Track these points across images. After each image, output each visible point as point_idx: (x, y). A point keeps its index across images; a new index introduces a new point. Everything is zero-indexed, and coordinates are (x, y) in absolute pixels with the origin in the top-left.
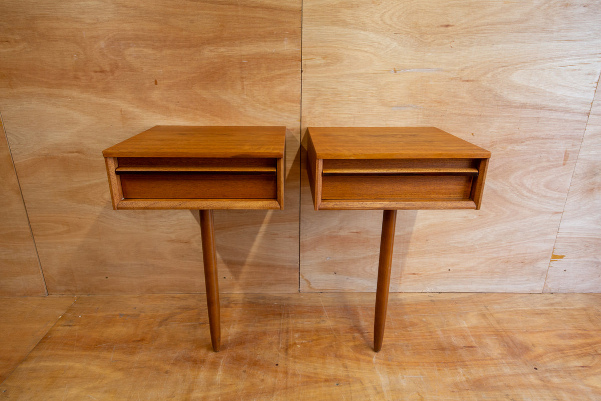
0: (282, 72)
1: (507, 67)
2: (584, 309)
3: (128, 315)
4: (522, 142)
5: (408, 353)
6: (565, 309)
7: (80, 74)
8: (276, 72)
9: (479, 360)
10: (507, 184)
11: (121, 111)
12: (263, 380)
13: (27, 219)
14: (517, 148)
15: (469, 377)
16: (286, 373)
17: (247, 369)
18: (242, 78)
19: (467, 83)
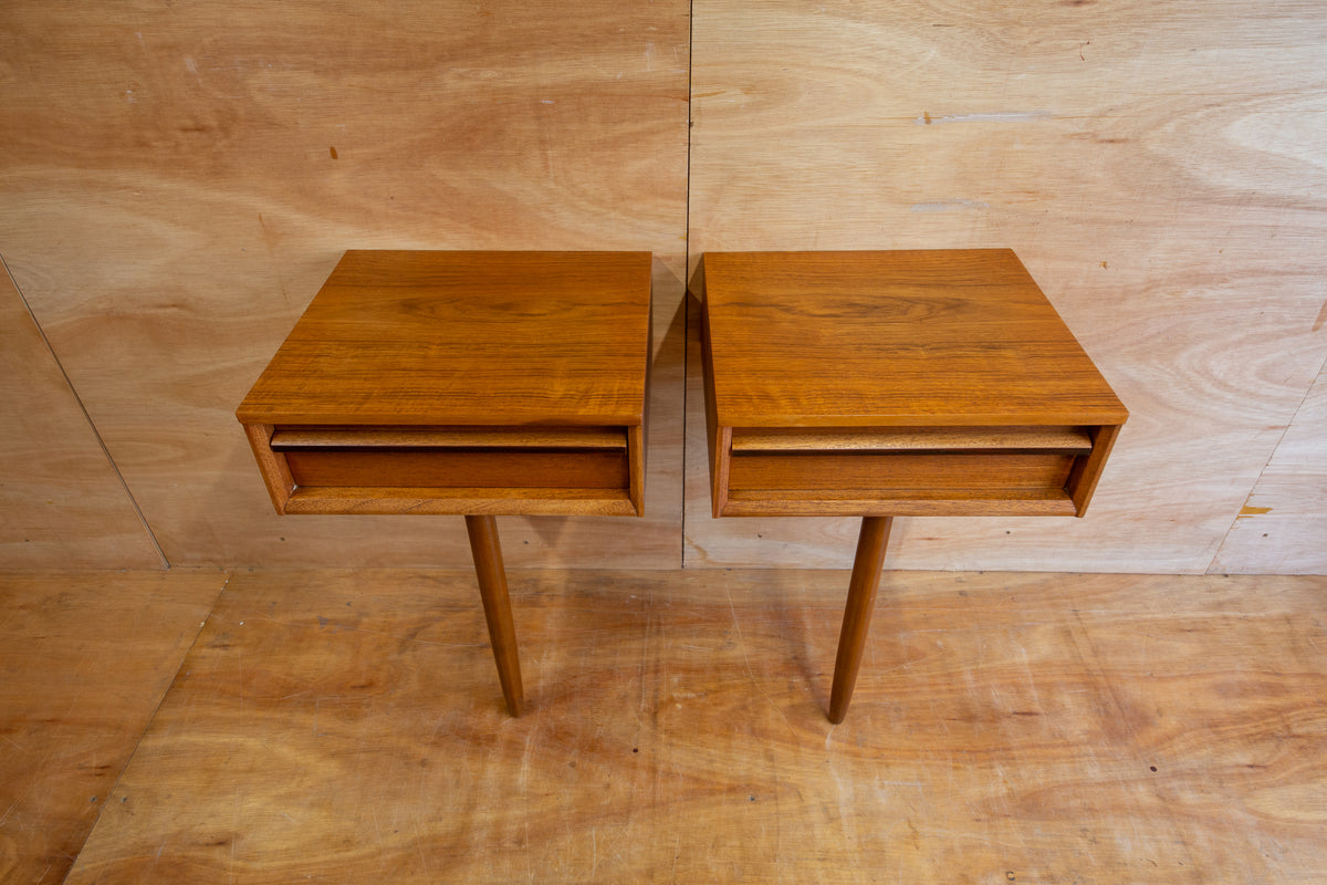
0: (639, 127)
1: (1219, 105)
2: (1288, 619)
3: (336, 622)
4: (1225, 281)
5: (898, 727)
6: (1246, 619)
7: (149, 134)
8: (627, 127)
9: (1040, 746)
10: (1168, 370)
11: (260, 218)
12: (609, 785)
13: (94, 435)
14: (1209, 293)
15: (1014, 786)
16: (653, 770)
17: (577, 761)
18: (542, 142)
19: (1110, 146)
